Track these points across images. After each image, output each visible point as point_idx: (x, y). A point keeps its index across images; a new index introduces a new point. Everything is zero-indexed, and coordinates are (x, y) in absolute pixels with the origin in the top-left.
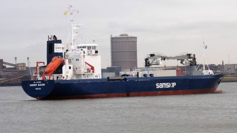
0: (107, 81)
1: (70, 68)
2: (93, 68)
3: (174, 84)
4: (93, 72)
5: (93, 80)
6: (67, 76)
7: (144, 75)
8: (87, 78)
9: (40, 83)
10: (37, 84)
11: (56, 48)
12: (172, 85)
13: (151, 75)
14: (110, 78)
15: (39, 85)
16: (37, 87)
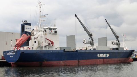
0: (63, 52)
1: (35, 42)
2: (52, 43)
3: (108, 55)
4: (53, 45)
5: (52, 51)
6: (33, 48)
7: (90, 49)
8: (48, 49)
9: (12, 53)
10: (11, 53)
11: (26, 28)
12: (107, 55)
13: (94, 49)
14: (66, 50)
15: (12, 54)
16: (11, 55)
